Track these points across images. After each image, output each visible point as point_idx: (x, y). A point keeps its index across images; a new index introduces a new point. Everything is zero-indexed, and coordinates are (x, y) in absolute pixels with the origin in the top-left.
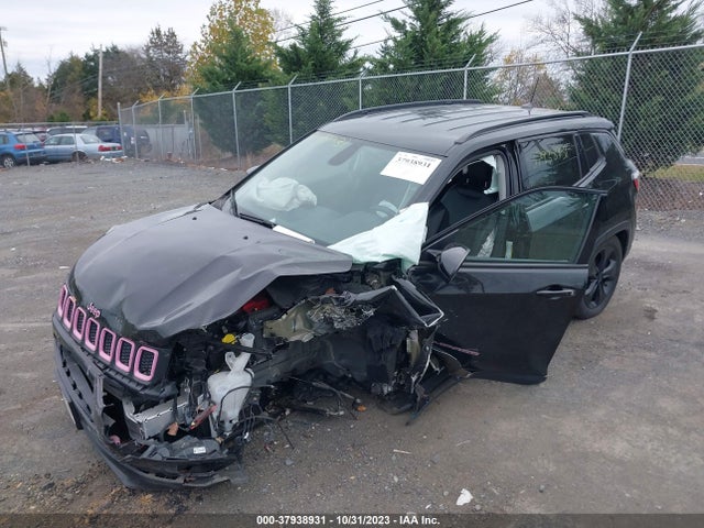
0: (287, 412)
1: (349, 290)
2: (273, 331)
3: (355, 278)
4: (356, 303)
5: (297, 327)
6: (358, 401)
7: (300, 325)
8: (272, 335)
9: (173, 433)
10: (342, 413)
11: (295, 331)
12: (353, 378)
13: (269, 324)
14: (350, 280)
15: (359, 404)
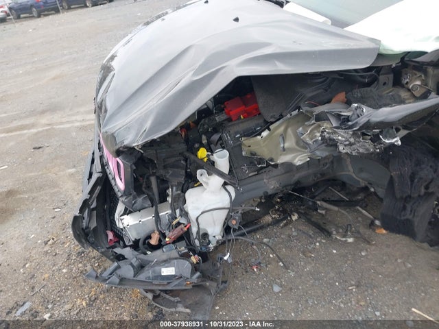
0: (295, 217)
1: (362, 100)
2: (253, 148)
3: (382, 78)
4: (368, 126)
5: (287, 145)
6: (377, 222)
7: (290, 143)
8: (253, 154)
9: (154, 242)
10: (350, 240)
11: (284, 149)
12: (375, 193)
13: (246, 141)
14: (373, 81)
15: (377, 226)
